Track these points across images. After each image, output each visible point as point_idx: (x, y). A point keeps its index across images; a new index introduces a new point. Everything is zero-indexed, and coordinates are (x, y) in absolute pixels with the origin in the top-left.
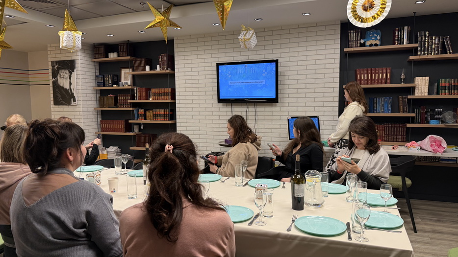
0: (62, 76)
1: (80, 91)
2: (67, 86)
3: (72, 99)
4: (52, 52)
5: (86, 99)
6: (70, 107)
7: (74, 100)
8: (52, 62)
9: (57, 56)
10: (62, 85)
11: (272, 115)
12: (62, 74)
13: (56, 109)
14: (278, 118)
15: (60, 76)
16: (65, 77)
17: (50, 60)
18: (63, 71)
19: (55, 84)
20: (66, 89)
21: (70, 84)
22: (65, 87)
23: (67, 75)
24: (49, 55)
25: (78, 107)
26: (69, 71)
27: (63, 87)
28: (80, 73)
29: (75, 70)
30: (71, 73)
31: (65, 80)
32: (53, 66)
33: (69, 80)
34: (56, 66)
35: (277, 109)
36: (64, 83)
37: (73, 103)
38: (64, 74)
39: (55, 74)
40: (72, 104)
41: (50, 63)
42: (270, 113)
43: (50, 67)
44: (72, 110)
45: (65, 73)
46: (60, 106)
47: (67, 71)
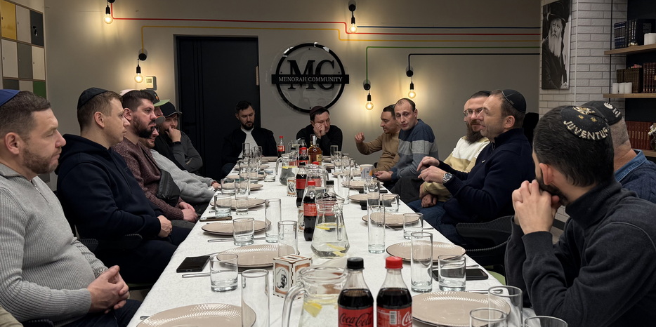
0: (554, 33)
1: (576, 60)
2: (558, 53)
3: (562, 77)
5: (588, 75)
6: (559, 92)
7: (565, 79)
8: (545, 7)
10: (552, 51)
12: (553, 28)
13: (546, 97)
15: (552, 32)
16: (557, 33)
17: (542, 5)
18: (555, 22)
20: (557, 57)
21: (562, 46)
22: (556, 54)
23: (559, 30)
25: (570, 91)
26: (563, 22)
27: (553, 54)
28: (577, 22)
30: (564, 26)
31: (556, 39)
32: (545, 15)
33: (561, 39)
34: (548, 15)
36: (555, 45)
37: (563, 86)
38: (556, 28)
39: (546, 30)
41: (542, 11)
43: (542, 18)
45: (557, 26)
46: (550, 92)
47: (560, 23)
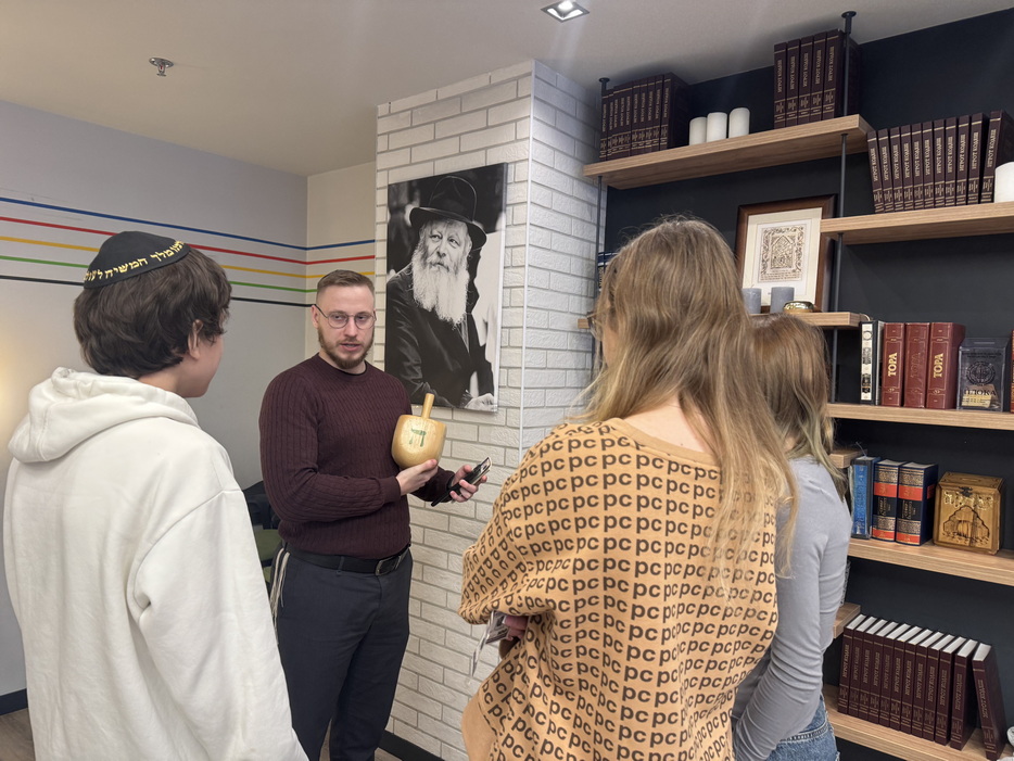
0: (434, 258)
1: (519, 336)
2: (453, 311)
3: (474, 379)
4: (398, 141)
5: (544, 378)
6: (459, 416)
7: (486, 386)
8: (393, 190)
9: (420, 154)
10: (427, 304)
12: (432, 246)
15: (425, 256)
16: (446, 261)
17: (382, 181)
18: (440, 229)
19: (400, 297)
20: (448, 325)
21: (473, 296)
22: (443, 314)
23: (458, 252)
24: (380, 158)
26: (472, 232)
27: (432, 314)
29: (502, 222)
31: (444, 276)
32: (395, 209)
33: (465, 276)
34: (409, 209)
36: (439, 291)
37: (476, 399)
38: (445, 246)
39: (401, 250)
40: (471, 405)
41: (382, 197)
43: (383, 215)
44: (469, 433)
45: (447, 242)
47: (460, 231)
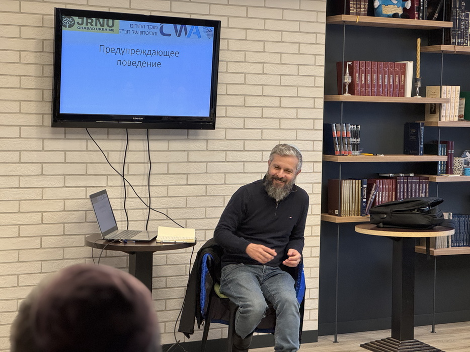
11: (188, 162)
14: (202, 168)
35: (201, 145)
42: (182, 156)
